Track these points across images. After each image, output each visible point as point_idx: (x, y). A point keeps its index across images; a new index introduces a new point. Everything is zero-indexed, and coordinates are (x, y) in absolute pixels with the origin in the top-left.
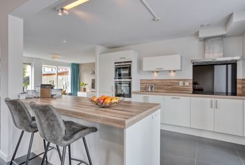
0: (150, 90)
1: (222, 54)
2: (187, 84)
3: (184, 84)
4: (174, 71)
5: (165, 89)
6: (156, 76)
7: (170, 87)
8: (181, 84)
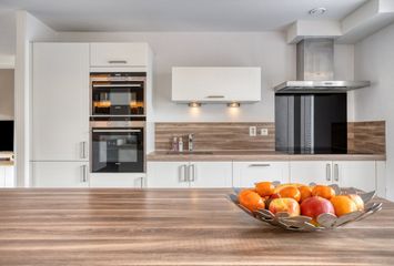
0: (181, 149)
1: (332, 74)
2: (265, 132)
3: (259, 133)
4: (239, 104)
5: (217, 146)
6: (195, 115)
7: (228, 141)
8: (252, 132)
